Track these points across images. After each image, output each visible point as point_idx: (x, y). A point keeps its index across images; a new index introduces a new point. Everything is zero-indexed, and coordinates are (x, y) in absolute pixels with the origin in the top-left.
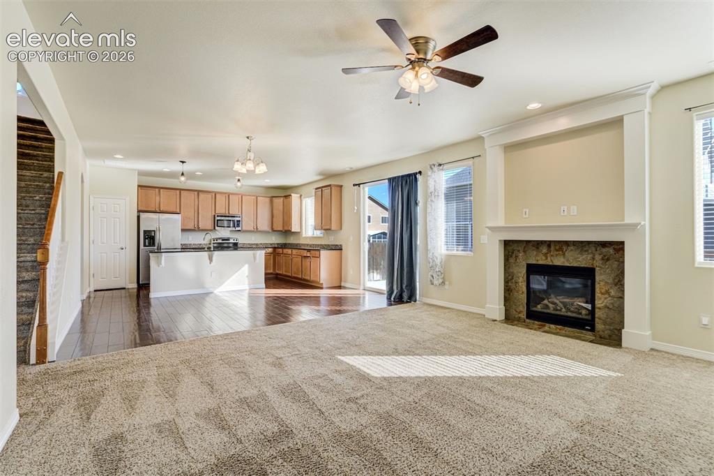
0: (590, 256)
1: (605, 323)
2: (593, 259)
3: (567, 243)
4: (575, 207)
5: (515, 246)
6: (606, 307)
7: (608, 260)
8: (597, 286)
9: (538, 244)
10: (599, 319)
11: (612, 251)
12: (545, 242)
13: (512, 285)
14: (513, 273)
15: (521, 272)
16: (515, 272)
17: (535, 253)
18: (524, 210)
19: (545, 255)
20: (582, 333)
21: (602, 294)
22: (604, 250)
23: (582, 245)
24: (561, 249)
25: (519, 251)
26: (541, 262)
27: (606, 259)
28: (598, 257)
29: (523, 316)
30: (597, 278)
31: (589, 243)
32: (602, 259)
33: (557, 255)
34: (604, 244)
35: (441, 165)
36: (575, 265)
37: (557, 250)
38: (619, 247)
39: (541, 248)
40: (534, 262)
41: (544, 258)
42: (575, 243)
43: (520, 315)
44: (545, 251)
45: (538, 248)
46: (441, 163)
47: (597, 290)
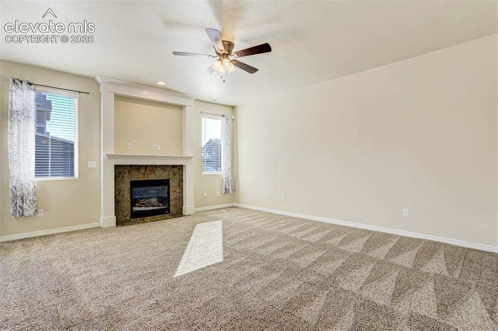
0: (167, 173)
1: (175, 207)
2: (169, 174)
3: (156, 166)
4: (160, 146)
5: (122, 170)
6: (175, 198)
7: (175, 174)
8: (171, 189)
9: (138, 168)
10: (172, 205)
11: (177, 170)
12: (144, 166)
13: (120, 198)
14: (120, 189)
15: (126, 188)
16: (122, 188)
17: (137, 173)
18: (128, 144)
19: (144, 174)
20: (164, 216)
21: (173, 192)
22: (174, 169)
23: (164, 167)
24: (153, 170)
25: (125, 172)
26: (140, 179)
27: (174, 174)
28: (171, 173)
29: (128, 218)
30: (171, 185)
31: (167, 166)
32: (173, 174)
33: (150, 174)
34: (174, 166)
35: (30, 84)
36: (161, 178)
37: (150, 171)
38: (181, 167)
39: (141, 170)
40: (136, 179)
41: (143, 176)
42: (160, 166)
43: (126, 218)
44: (143, 171)
45: (139, 170)
46: (31, 82)
47: (171, 191)
